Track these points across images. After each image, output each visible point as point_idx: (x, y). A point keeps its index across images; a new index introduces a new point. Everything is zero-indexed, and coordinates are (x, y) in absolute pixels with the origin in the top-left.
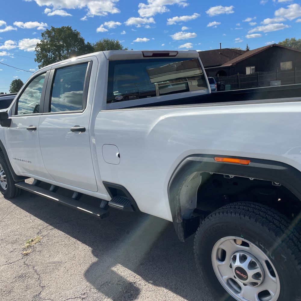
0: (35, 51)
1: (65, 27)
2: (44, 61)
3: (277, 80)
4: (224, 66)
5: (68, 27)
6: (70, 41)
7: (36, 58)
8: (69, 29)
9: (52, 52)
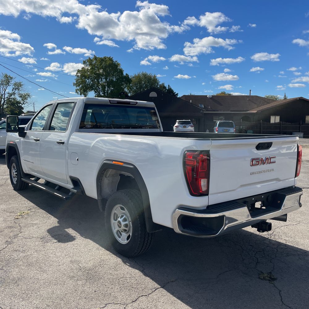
0: (76, 75)
1: (108, 57)
2: (82, 87)
3: (299, 132)
4: (250, 112)
5: (110, 57)
6: (110, 71)
7: (75, 82)
8: (111, 59)
9: (91, 79)
